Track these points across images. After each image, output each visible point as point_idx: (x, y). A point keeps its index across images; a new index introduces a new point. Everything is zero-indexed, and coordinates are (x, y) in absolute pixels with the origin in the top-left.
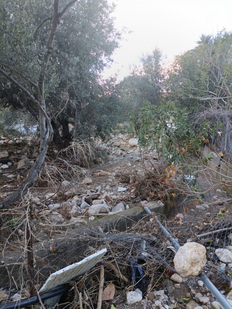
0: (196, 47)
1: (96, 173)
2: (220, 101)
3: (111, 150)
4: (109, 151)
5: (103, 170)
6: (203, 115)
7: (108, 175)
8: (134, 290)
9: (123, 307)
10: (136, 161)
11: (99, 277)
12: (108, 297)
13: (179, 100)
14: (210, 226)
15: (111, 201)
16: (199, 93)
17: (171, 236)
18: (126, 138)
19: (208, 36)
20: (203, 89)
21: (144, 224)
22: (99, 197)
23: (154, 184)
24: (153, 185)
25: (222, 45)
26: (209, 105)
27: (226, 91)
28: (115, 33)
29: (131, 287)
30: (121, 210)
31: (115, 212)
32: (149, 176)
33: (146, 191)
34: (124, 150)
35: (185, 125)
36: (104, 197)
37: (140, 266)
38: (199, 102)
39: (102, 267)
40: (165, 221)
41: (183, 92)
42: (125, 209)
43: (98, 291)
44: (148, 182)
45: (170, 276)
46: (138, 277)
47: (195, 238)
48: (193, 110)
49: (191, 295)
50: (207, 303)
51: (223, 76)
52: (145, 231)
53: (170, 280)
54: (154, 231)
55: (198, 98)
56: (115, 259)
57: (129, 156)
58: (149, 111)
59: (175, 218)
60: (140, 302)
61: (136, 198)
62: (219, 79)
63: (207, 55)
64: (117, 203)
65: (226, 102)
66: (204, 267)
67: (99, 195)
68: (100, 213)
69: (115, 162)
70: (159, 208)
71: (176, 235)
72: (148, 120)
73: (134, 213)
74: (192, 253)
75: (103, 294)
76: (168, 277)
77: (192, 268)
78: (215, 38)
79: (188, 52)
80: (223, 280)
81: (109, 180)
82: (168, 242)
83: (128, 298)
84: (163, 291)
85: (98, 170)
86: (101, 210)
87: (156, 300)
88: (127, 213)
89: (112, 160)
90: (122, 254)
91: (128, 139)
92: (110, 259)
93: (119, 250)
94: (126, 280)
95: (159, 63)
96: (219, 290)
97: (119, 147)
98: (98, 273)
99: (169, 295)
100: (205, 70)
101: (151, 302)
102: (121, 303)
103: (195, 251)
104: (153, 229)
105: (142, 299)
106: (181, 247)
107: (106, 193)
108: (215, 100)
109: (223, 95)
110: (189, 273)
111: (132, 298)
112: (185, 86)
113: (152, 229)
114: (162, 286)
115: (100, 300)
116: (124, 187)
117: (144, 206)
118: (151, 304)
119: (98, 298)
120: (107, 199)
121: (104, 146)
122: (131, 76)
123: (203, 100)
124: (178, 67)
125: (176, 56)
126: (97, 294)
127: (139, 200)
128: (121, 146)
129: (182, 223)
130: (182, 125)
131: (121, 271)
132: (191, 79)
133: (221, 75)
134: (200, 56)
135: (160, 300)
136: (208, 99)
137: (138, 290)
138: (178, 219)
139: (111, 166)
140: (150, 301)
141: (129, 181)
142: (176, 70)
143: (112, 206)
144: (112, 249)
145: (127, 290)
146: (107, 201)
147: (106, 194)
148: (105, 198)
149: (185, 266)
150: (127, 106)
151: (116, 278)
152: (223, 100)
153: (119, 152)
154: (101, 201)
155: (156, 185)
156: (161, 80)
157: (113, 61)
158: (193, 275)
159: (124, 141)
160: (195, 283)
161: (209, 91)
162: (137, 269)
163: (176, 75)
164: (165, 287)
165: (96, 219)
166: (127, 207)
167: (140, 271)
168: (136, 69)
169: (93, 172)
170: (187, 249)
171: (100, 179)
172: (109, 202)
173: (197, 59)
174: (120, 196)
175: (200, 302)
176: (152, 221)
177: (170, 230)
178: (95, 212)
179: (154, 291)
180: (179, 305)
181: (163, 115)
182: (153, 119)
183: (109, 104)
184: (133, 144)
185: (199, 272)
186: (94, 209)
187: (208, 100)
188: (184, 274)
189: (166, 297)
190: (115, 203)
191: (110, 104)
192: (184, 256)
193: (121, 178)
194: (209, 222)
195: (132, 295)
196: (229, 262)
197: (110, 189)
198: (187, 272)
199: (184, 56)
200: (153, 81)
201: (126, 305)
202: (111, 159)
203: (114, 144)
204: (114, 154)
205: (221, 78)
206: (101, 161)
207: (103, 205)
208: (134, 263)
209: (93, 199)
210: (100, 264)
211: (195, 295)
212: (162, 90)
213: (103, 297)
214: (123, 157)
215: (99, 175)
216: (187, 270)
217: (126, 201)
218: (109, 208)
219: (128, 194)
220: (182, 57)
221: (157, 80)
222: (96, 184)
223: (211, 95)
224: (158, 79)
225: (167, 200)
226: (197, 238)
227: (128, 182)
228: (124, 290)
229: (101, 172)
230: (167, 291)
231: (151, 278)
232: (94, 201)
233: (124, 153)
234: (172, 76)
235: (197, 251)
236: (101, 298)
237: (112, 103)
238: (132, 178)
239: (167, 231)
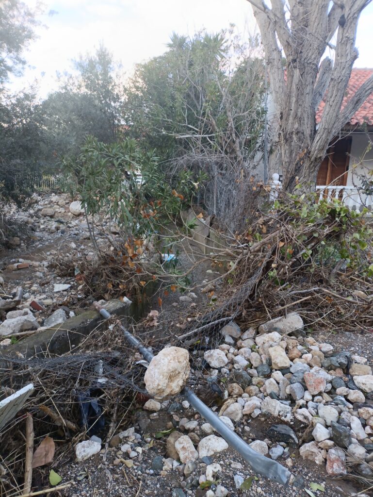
0: (166, 53)
1: (10, 266)
2: (204, 140)
3: (38, 223)
4: (35, 226)
5: (24, 258)
6: (182, 161)
7: (34, 267)
8: (87, 439)
9: (71, 468)
10: (85, 239)
11: (25, 433)
12: (44, 459)
13: (145, 137)
14: (195, 321)
15: (42, 309)
16: (175, 128)
17: (141, 346)
18: (64, 202)
19: (183, 37)
20: (180, 122)
21: (99, 336)
22: (20, 306)
23: (115, 271)
24: (113, 273)
25: (202, 53)
26: (190, 147)
27: (211, 125)
28: (22, 11)
29: (82, 436)
30: (60, 321)
31: (49, 325)
32: (106, 260)
33: (103, 285)
34: (62, 223)
35: (155, 177)
36: (28, 304)
37: (95, 401)
38: (176, 141)
39: (29, 416)
40: (133, 326)
41: (150, 123)
42: (68, 317)
43: (25, 455)
44: (104, 269)
45: (143, 405)
46: (92, 418)
47: (176, 341)
48: (168, 153)
49: (174, 425)
50: (194, 429)
51: (206, 101)
52: (102, 345)
53: (143, 410)
54: (117, 343)
55: (173, 134)
56: (51, 398)
57: (72, 232)
58: (96, 153)
59: (148, 318)
60: (98, 454)
61: (85, 298)
62: (202, 105)
63: (182, 67)
64: (53, 311)
65: (212, 142)
66: (187, 379)
67: (18, 302)
68: (21, 331)
69: (47, 243)
70: (124, 307)
71: (149, 343)
72: (96, 167)
73: (83, 323)
74: (169, 362)
75: (34, 457)
76: (141, 406)
77: (171, 384)
78: (192, 41)
79: (155, 59)
80: (215, 391)
81: (38, 274)
82: (137, 355)
83: (77, 453)
84: (134, 428)
85: (13, 260)
86: (21, 326)
87: (123, 445)
88: (71, 324)
89: (41, 240)
90: (63, 389)
91: (68, 203)
92: (42, 400)
93: (58, 383)
94: (73, 426)
95: (109, 74)
96: (210, 407)
97: (52, 217)
98: (23, 426)
99: (142, 432)
100: (179, 90)
101: (115, 450)
102: (66, 463)
103: (174, 359)
104: (115, 340)
105: (102, 449)
106: (154, 358)
107: (32, 296)
108: (198, 139)
109: (208, 131)
110: (168, 391)
111: (84, 451)
112: (152, 115)
113: (112, 340)
114: (131, 423)
115: (29, 468)
116: (65, 283)
117: (99, 308)
118: (115, 452)
119: (24, 467)
120: (35, 307)
121: (22, 216)
122: (63, 92)
123: (181, 139)
124: (141, 83)
125: (137, 64)
126: (24, 460)
127: (91, 301)
128: (56, 215)
129: (157, 324)
130: (151, 176)
131: (62, 414)
132: (160, 104)
133: (204, 100)
134: (173, 67)
135: (129, 442)
136: (187, 136)
137: (94, 437)
138: (152, 319)
139: (40, 250)
140: (114, 448)
141: (74, 273)
142: (137, 88)
143: (45, 317)
144: (46, 383)
145: (76, 441)
146: (34, 311)
147: (32, 298)
148: (30, 305)
149: (161, 383)
150: (59, 144)
151: (56, 428)
152: (209, 140)
153: (53, 225)
154: (23, 311)
155: (118, 274)
156: (115, 102)
157: (24, 63)
158: (173, 393)
159: (62, 207)
160: (178, 405)
161: (189, 124)
162: (90, 407)
163: (137, 96)
164: (136, 422)
165: (15, 342)
166: (72, 314)
167: (94, 407)
168: (71, 81)
169: (5, 264)
170: (163, 358)
171: (20, 274)
172: (38, 312)
173: (168, 73)
174: (57, 300)
175: (185, 430)
176: (111, 329)
177: (140, 336)
178: (12, 331)
179: (119, 432)
180: (156, 442)
181: (120, 160)
182: (104, 166)
183: (24, 140)
184: (78, 211)
185: (181, 387)
186: (9, 326)
187: (187, 138)
188: (160, 395)
189: (139, 436)
190: (49, 312)
191: (27, 141)
192: (159, 369)
193: (59, 268)
194: (194, 317)
195: (83, 447)
196: (222, 366)
197: (40, 289)
198: (163, 391)
199: (149, 65)
200: (102, 103)
201: (75, 464)
202: (39, 238)
203: (42, 212)
204: (44, 230)
205: (204, 104)
206: (19, 243)
207: (25, 317)
208: (85, 397)
209: (8, 310)
210: (24, 411)
211: (179, 422)
212: (119, 121)
213: (33, 464)
214: (60, 234)
215: (16, 267)
216: (164, 388)
217: (68, 306)
218: (39, 322)
219: (73, 293)
220: (145, 66)
221: (109, 102)
222: (12, 283)
223: (192, 132)
224: (109, 100)
225: (135, 294)
226: (179, 341)
227: (72, 275)
228: (70, 443)
229: (21, 262)
230: (140, 428)
231: (112, 415)
232: (10, 313)
233: (62, 227)
234: (133, 97)
235: (176, 358)
236: (31, 465)
237: (29, 138)
238: (78, 267)
239: (135, 340)
